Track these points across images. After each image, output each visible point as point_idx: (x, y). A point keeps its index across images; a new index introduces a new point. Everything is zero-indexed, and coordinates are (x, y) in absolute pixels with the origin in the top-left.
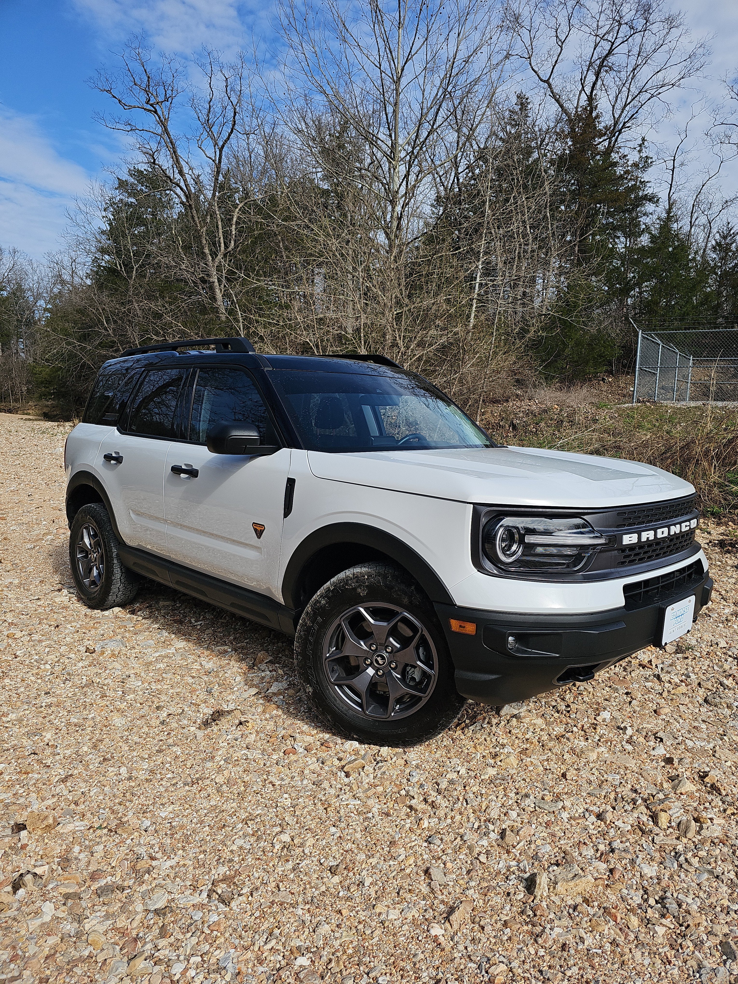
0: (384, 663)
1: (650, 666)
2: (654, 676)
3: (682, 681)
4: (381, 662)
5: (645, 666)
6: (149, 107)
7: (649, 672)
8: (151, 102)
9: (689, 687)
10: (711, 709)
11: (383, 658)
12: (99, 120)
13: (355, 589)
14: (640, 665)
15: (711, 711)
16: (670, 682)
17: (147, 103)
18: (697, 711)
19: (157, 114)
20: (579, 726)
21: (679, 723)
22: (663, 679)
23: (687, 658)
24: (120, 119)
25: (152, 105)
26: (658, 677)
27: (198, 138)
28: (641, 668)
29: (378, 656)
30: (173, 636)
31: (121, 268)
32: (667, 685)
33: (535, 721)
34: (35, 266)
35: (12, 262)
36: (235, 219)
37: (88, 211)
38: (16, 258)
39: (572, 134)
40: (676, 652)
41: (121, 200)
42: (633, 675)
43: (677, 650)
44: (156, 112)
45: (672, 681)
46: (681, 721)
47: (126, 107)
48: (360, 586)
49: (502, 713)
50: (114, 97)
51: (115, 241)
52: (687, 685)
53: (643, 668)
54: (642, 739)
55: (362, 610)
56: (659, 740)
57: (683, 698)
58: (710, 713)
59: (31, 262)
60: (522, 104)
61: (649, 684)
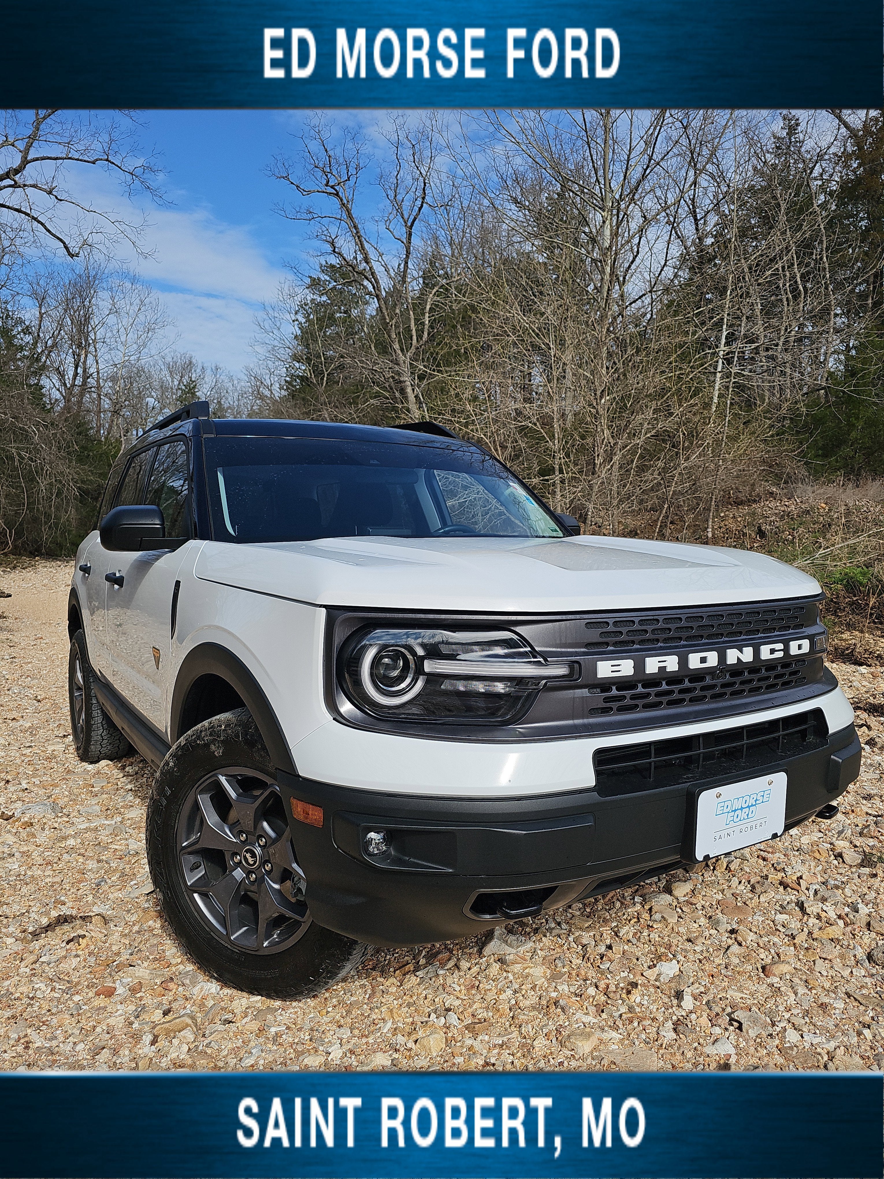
0: (255, 862)
1: (798, 887)
2: (797, 904)
3: (840, 917)
4: (251, 860)
5: (788, 886)
6: (330, 190)
7: (792, 897)
8: (330, 184)
9: (849, 929)
10: (874, 971)
11: (253, 855)
12: (279, 212)
13: (207, 745)
14: (781, 883)
15: (872, 975)
16: (819, 917)
17: (327, 186)
18: (846, 973)
19: (339, 197)
20: (602, 985)
21: (796, 994)
22: (808, 911)
23: (875, 876)
24: (300, 207)
25: (332, 187)
26: (801, 906)
27: (386, 219)
28: (781, 889)
29: (247, 851)
30: (138, 801)
31: (311, 374)
32: (812, 921)
33: (531, 971)
34: (236, 382)
35: (214, 380)
36: (428, 307)
37: (276, 315)
38: (218, 376)
39: (860, 154)
40: (862, 865)
41: (313, 300)
42: (762, 899)
43: (863, 861)
44: (337, 194)
45: (823, 914)
46: (801, 990)
47: (305, 193)
48: (213, 741)
49: (487, 951)
50: (292, 183)
51: (307, 346)
52: (846, 925)
53: (785, 888)
54: (704, 1021)
55: (223, 779)
56: (736, 1024)
57: (829, 946)
58: (868, 980)
59: (231, 379)
60: (790, 127)
61: (781, 918)
